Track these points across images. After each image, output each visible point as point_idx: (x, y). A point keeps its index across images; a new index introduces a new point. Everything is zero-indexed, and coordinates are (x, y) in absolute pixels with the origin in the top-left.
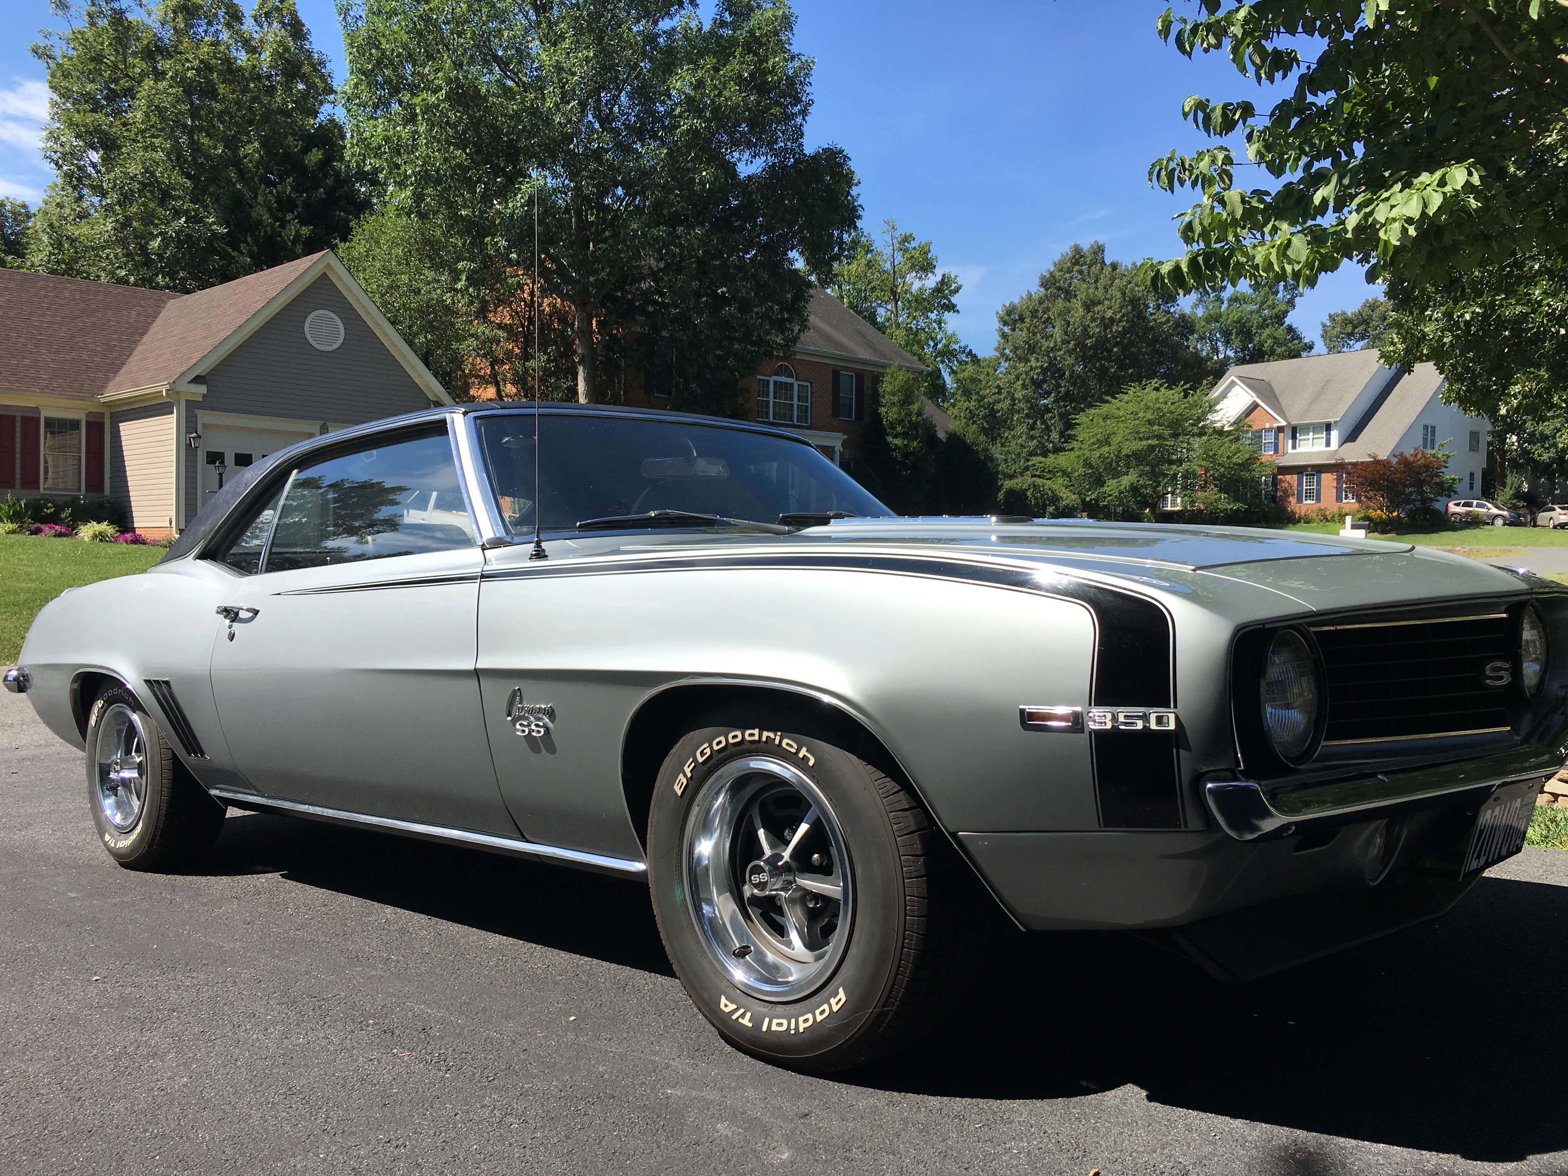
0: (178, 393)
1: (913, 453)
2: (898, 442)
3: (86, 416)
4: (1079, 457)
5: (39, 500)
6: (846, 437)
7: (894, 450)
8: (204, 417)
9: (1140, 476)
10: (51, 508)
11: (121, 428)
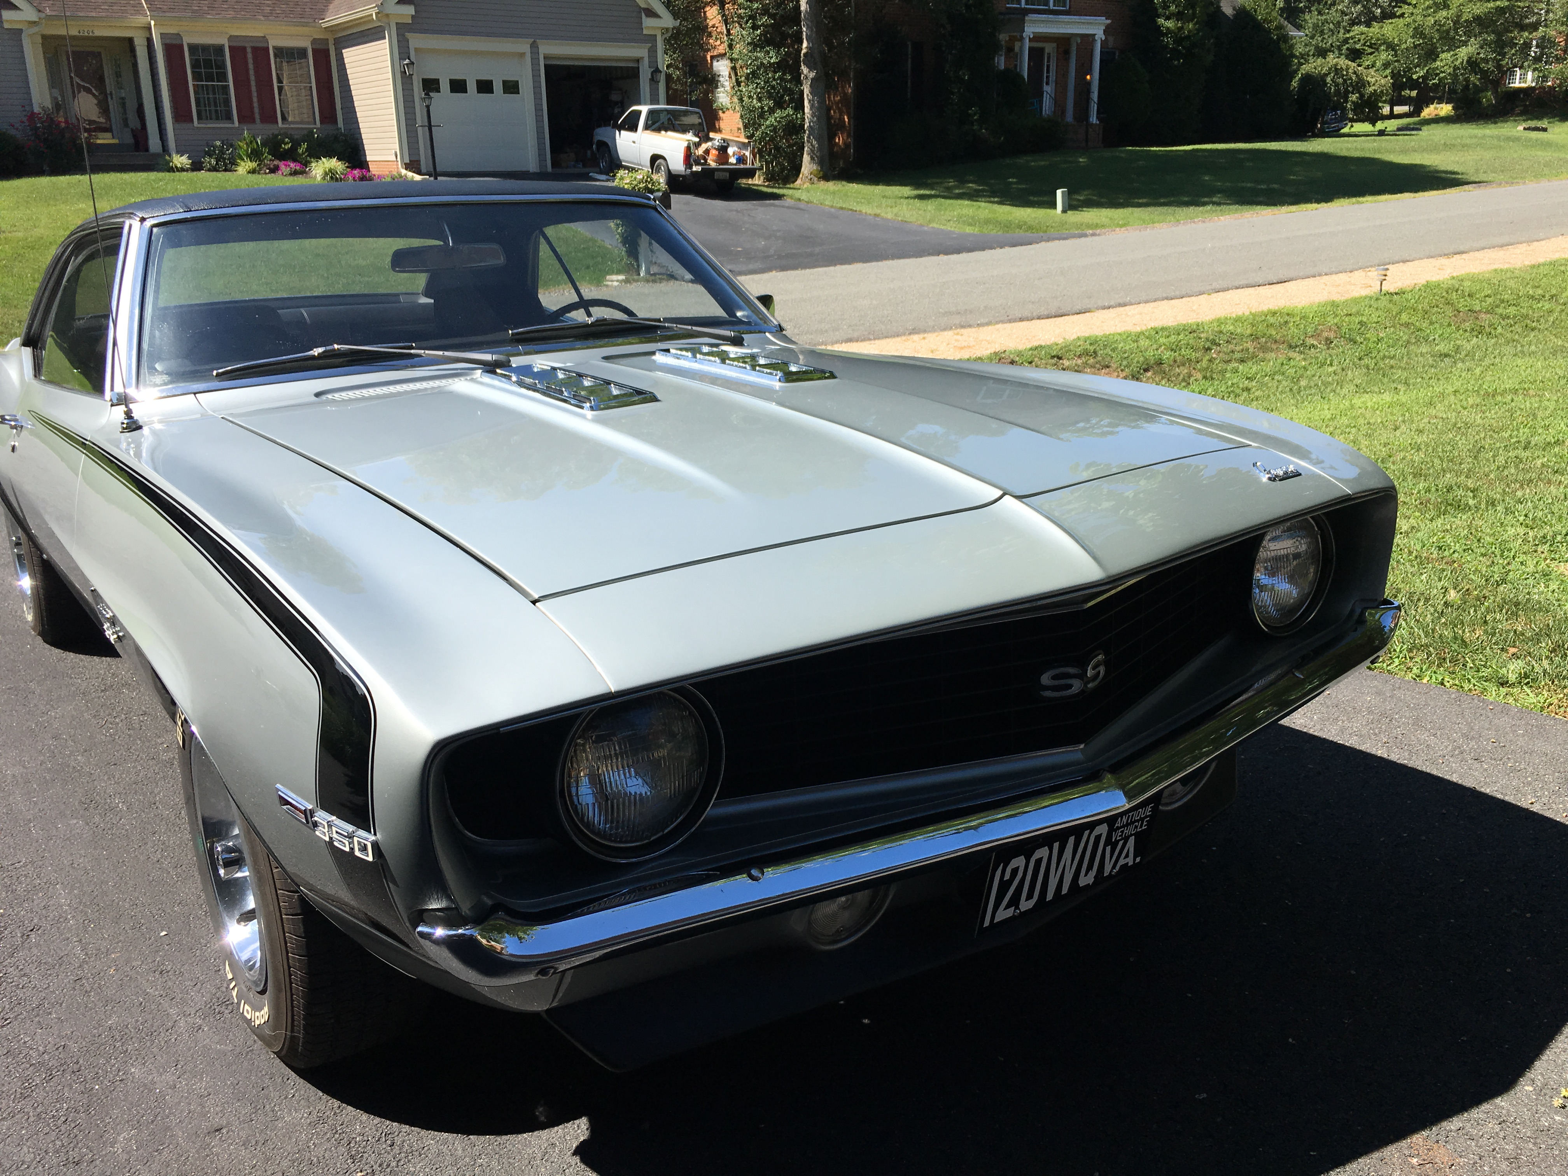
0: (387, 15)
1: (1188, 37)
2: (1170, 24)
3: (312, 44)
4: (1408, 25)
5: (277, 136)
6: (1109, 21)
7: (1166, 35)
8: (416, 41)
9: (1482, 48)
10: (288, 143)
11: (345, 55)
